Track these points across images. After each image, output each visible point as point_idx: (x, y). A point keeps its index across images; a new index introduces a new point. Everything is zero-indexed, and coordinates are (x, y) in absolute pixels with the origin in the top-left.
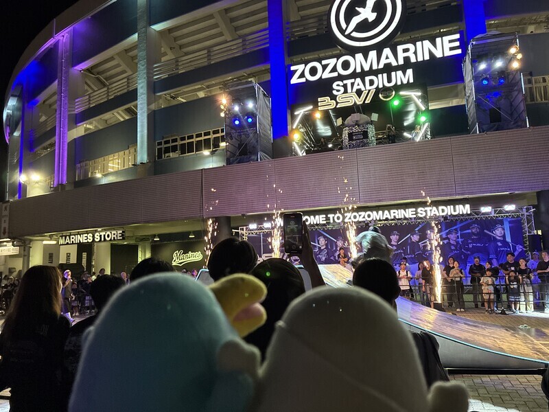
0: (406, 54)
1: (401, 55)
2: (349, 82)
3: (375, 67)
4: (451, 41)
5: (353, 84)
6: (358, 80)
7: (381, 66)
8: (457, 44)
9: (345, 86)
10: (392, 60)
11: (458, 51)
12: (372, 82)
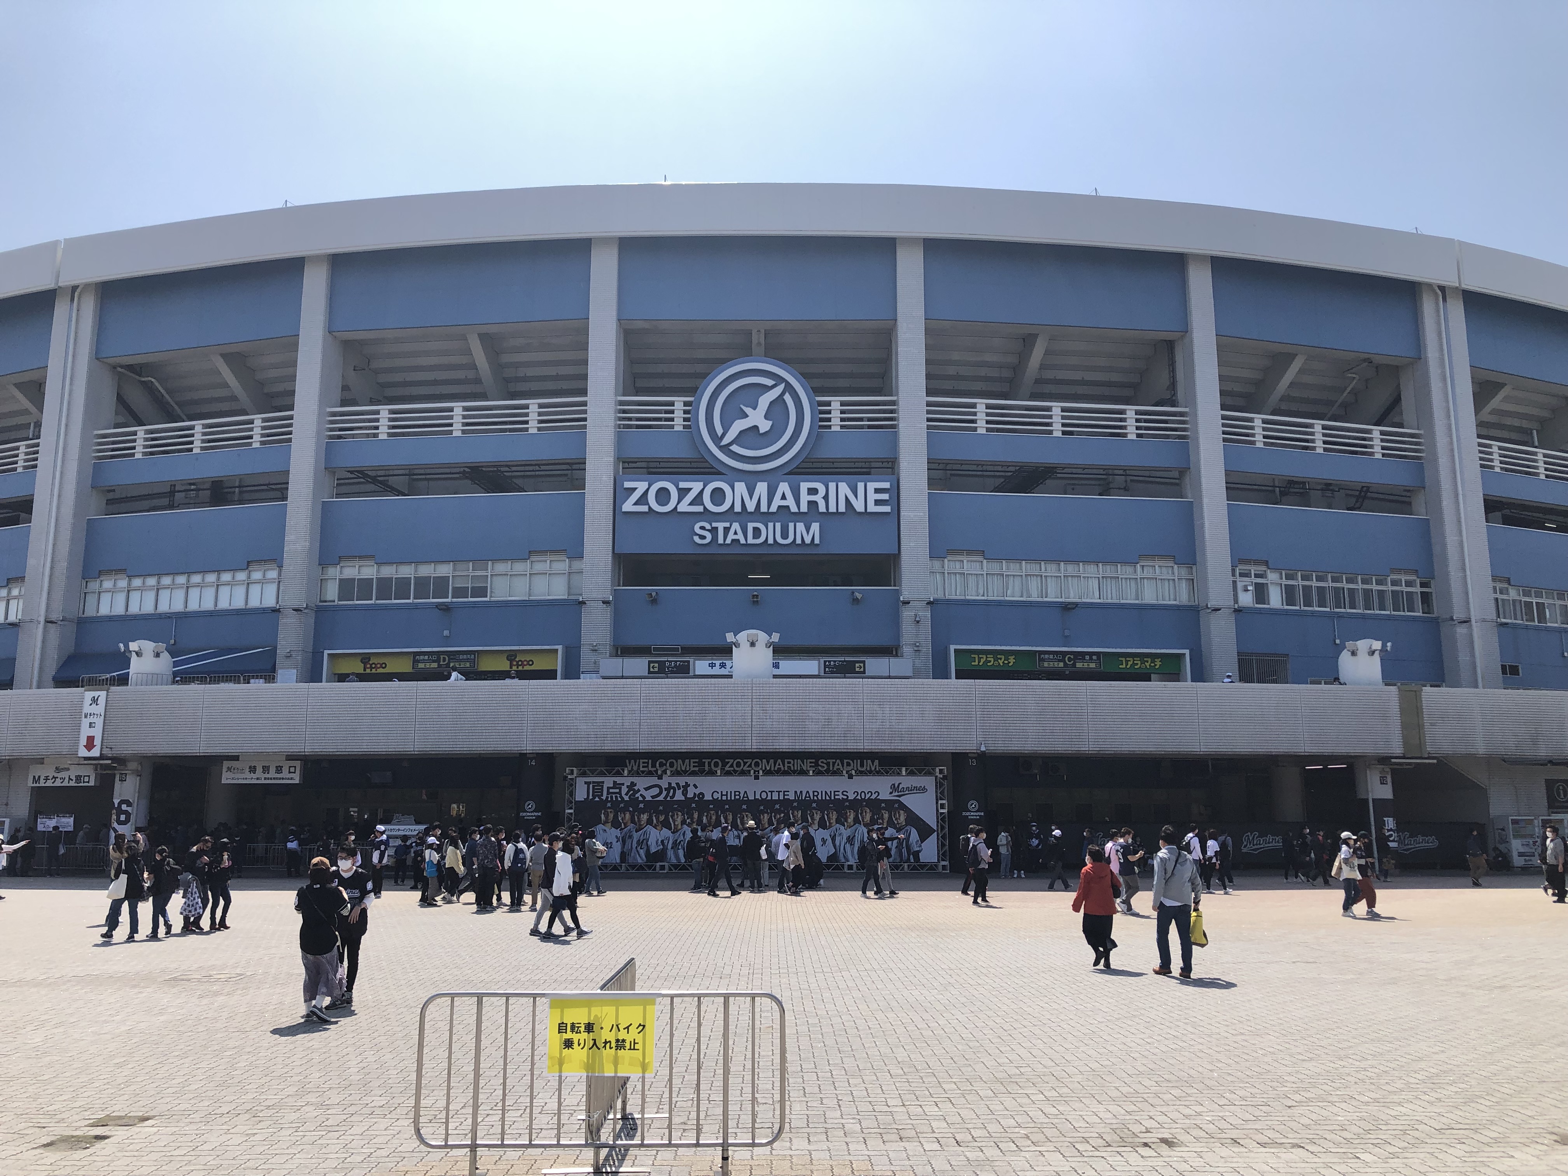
0: (812, 498)
1: (805, 498)
2: (721, 526)
3: (763, 508)
5: (727, 530)
6: (736, 526)
7: (774, 509)
8: (885, 496)
9: (714, 531)
10: (790, 502)
11: (887, 509)
12: (757, 532)
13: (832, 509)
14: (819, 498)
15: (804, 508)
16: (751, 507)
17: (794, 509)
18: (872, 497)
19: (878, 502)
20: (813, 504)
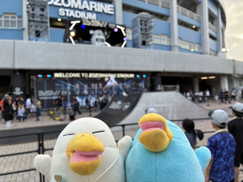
0: (93, 7)
1: (91, 6)
2: (67, 11)
3: (80, 8)
4: (111, 8)
5: (69, 12)
6: (72, 12)
7: (83, 8)
8: (112, 9)
9: (65, 12)
10: (87, 7)
11: (112, 13)
12: (78, 14)
13: (99, 11)
14: (95, 7)
15: (91, 9)
16: (76, 7)
17: (88, 9)
18: (109, 9)
19: (111, 11)
20: (93, 9)
